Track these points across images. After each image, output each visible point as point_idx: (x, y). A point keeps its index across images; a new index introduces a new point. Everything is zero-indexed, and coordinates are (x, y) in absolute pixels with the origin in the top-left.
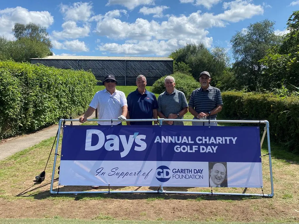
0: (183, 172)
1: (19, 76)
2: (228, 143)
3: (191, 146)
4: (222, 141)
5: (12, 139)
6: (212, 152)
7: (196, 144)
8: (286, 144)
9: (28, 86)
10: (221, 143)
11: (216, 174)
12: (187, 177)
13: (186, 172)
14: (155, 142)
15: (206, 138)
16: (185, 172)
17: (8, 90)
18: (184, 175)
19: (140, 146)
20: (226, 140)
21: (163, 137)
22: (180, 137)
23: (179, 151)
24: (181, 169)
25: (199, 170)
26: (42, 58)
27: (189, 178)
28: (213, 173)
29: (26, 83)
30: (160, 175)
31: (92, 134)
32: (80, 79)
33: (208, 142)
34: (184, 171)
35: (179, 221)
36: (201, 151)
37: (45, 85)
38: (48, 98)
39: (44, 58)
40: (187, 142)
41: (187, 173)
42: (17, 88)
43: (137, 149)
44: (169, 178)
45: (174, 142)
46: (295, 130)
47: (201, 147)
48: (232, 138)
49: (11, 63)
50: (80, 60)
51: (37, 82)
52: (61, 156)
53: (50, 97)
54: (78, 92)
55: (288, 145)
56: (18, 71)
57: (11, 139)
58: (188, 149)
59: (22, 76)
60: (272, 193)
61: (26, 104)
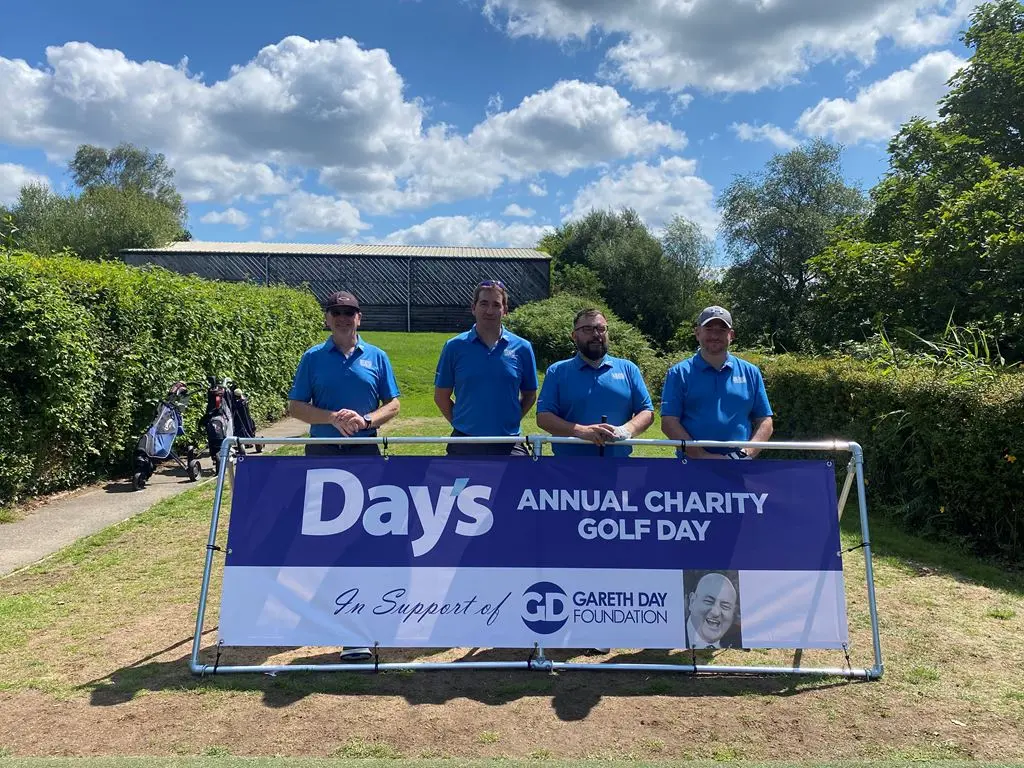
0: (606, 600)
1: (91, 301)
2: (742, 510)
3: (630, 519)
4: (723, 506)
5: (66, 497)
6: (693, 538)
7: (643, 513)
8: (898, 511)
9: (117, 332)
10: (720, 510)
11: (705, 607)
12: (619, 617)
13: (615, 602)
14: (520, 507)
15: (674, 497)
16: (612, 602)
17: (59, 344)
18: (609, 610)
19: (473, 520)
20: (735, 502)
21: (543, 493)
22: (597, 494)
23: (593, 536)
24: (600, 594)
25: (654, 595)
26: (159, 250)
27: (625, 620)
28: (698, 606)
29: (114, 322)
30: (536, 612)
31: (325, 483)
32: (274, 311)
33: (680, 509)
34: (610, 599)
35: (600, 759)
36: (661, 536)
37: (171, 330)
38: (179, 370)
39: (163, 250)
40: (618, 509)
41: (619, 604)
42: (85, 338)
43: (463, 529)
44: (565, 621)
45: (576, 507)
46: (925, 470)
47: (661, 523)
48: (753, 496)
49: (69, 264)
50: (273, 255)
51: (145, 322)
52: (227, 552)
53: (183, 367)
54: (268, 352)
55: (905, 513)
56: (89, 286)
57: (62, 495)
58: (619, 530)
59: (102, 301)
60: (876, 666)
61: (112, 388)
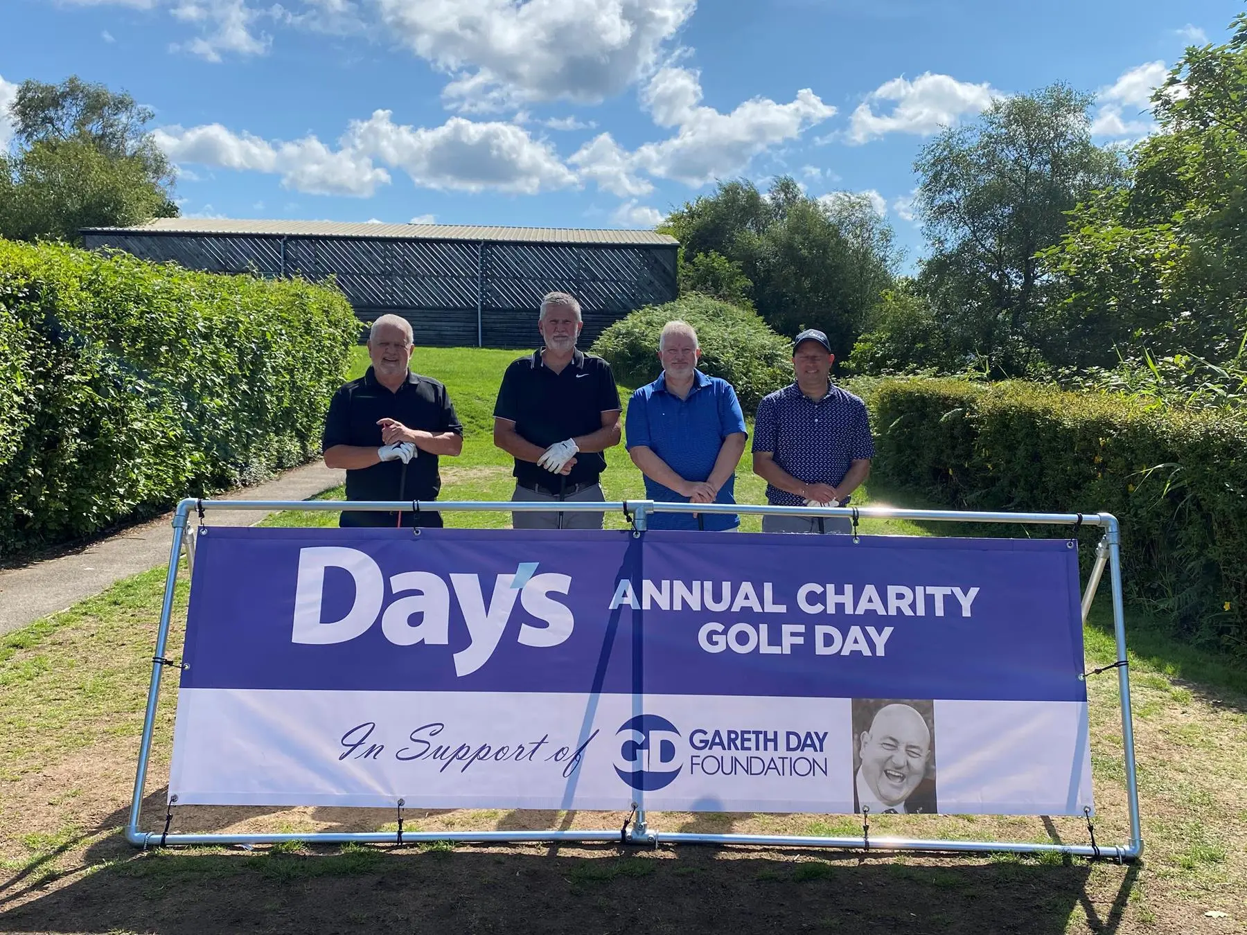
0: (738, 742)
2: (940, 612)
3: (775, 624)
4: (913, 606)
6: (867, 652)
7: (795, 615)
10: (908, 612)
11: (885, 753)
12: (757, 766)
13: (752, 744)
14: (614, 605)
15: (839, 592)
16: (747, 744)
18: (742, 756)
19: (542, 624)
20: (929, 600)
21: (647, 586)
22: (726, 587)
23: (721, 648)
24: (730, 732)
25: (809, 734)
27: (765, 770)
28: (873, 750)
30: (635, 759)
31: (327, 568)
33: (849, 610)
34: (743, 740)
36: (820, 650)
40: (757, 608)
41: (757, 748)
43: (528, 636)
45: (696, 607)
47: (820, 630)
48: (957, 591)
52: (184, 668)
58: (759, 639)
60: (1133, 842)
